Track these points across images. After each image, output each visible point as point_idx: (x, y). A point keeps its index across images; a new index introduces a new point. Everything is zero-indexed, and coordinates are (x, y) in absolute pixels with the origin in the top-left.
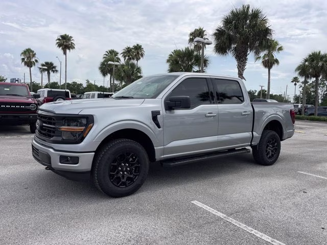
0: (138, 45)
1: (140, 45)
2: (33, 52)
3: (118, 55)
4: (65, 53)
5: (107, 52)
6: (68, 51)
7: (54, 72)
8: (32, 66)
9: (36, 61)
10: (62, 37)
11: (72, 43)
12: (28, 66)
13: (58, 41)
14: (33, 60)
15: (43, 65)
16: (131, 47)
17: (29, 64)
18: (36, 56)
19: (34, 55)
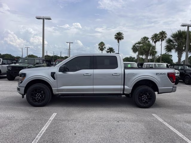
0: (162, 31)
1: (164, 31)
2: (104, 43)
3: (149, 39)
4: (119, 42)
5: (142, 38)
6: (120, 40)
7: (113, 52)
8: (103, 50)
9: (105, 48)
10: (117, 34)
11: (122, 36)
12: (101, 50)
13: (115, 36)
14: (104, 47)
15: (108, 49)
16: (158, 33)
17: (102, 49)
18: (105, 45)
19: (104, 45)
